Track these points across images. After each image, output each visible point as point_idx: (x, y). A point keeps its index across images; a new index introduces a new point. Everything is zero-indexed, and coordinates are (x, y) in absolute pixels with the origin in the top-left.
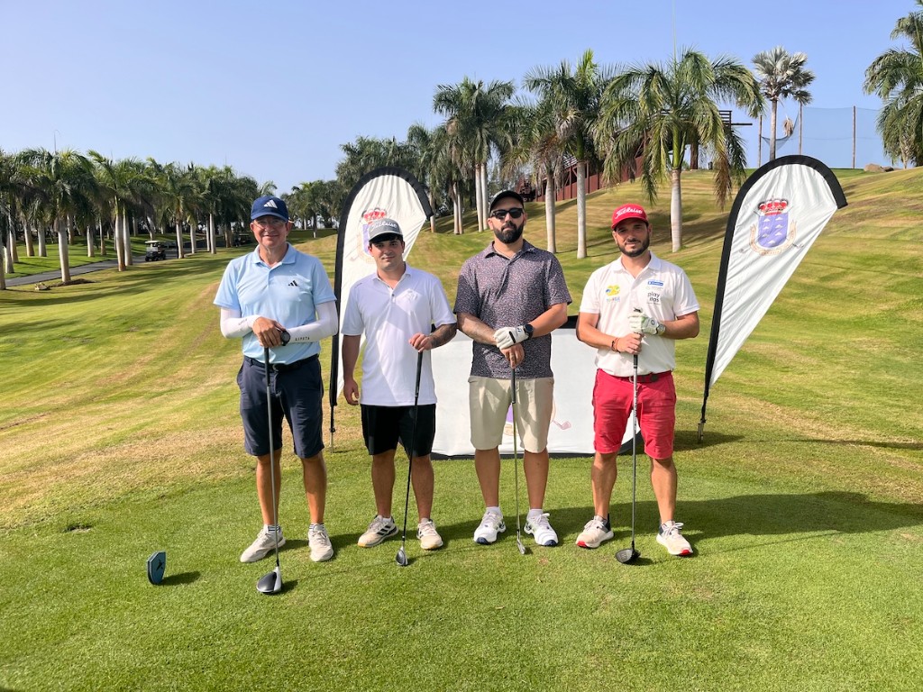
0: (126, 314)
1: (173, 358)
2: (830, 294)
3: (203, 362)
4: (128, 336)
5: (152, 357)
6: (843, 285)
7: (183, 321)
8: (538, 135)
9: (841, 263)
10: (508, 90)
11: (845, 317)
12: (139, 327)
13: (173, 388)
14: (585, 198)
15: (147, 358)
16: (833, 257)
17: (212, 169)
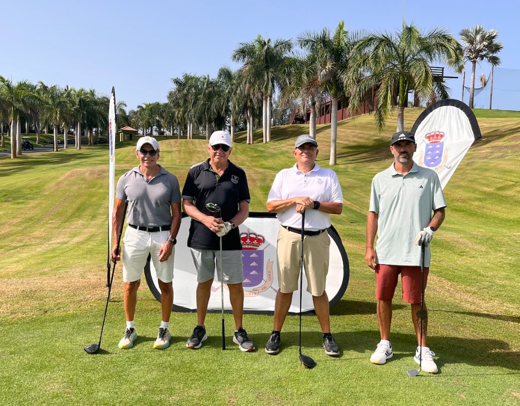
0: (8, 188)
1: (33, 221)
2: (502, 199)
3: (53, 226)
4: (5, 205)
5: (19, 220)
6: (513, 194)
7: (46, 195)
8: (305, 78)
9: (513, 178)
10: (288, 46)
11: (512, 217)
12: (14, 199)
13: (27, 244)
14: (337, 125)
15: (15, 221)
16: (507, 173)
17: (82, 90)
